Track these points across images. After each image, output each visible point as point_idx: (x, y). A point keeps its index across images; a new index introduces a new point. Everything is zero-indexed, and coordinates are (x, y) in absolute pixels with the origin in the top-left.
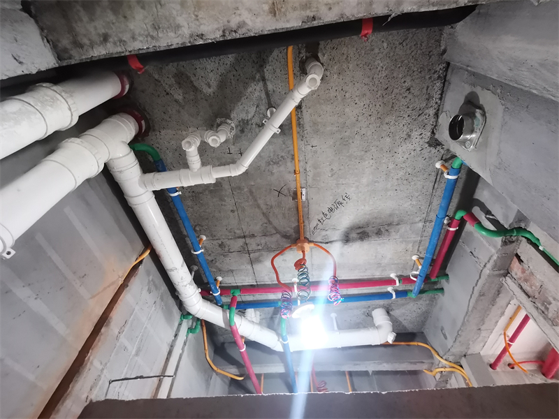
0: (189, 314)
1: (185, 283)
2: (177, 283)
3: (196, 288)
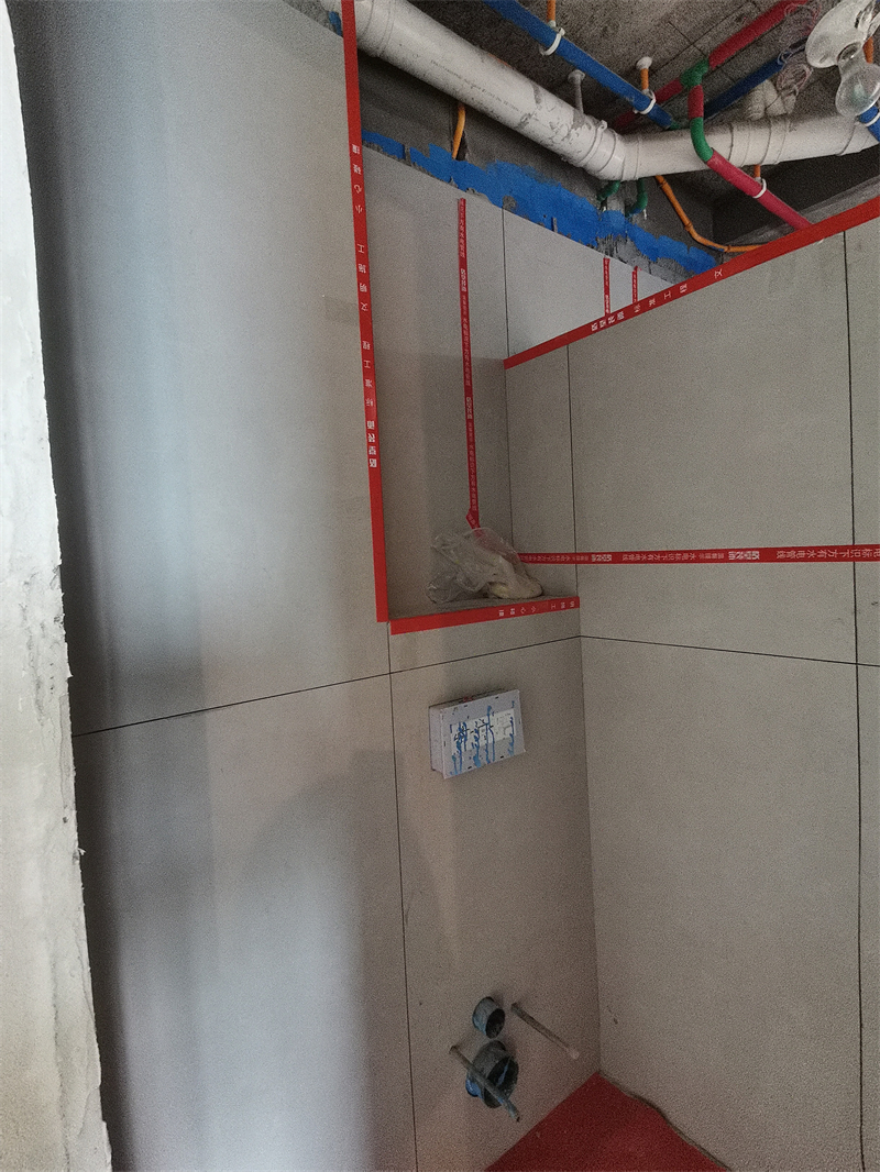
0: (611, 183)
1: (564, 131)
2: (549, 142)
3: (593, 128)
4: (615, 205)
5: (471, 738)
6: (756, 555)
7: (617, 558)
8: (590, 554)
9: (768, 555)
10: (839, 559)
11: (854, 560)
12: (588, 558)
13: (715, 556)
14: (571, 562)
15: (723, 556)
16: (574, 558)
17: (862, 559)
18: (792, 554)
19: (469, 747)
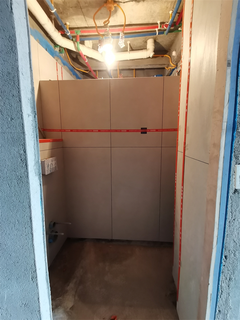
1: (52, 31)
3: (58, 33)
4: (57, 49)
5: (49, 166)
6: (98, 131)
7: (72, 131)
8: (65, 130)
9: (99, 131)
10: (109, 132)
11: (111, 132)
12: (65, 131)
13: (91, 131)
14: (60, 131)
15: (92, 131)
16: (61, 131)
17: (112, 132)
18: (103, 131)
19: (49, 168)
